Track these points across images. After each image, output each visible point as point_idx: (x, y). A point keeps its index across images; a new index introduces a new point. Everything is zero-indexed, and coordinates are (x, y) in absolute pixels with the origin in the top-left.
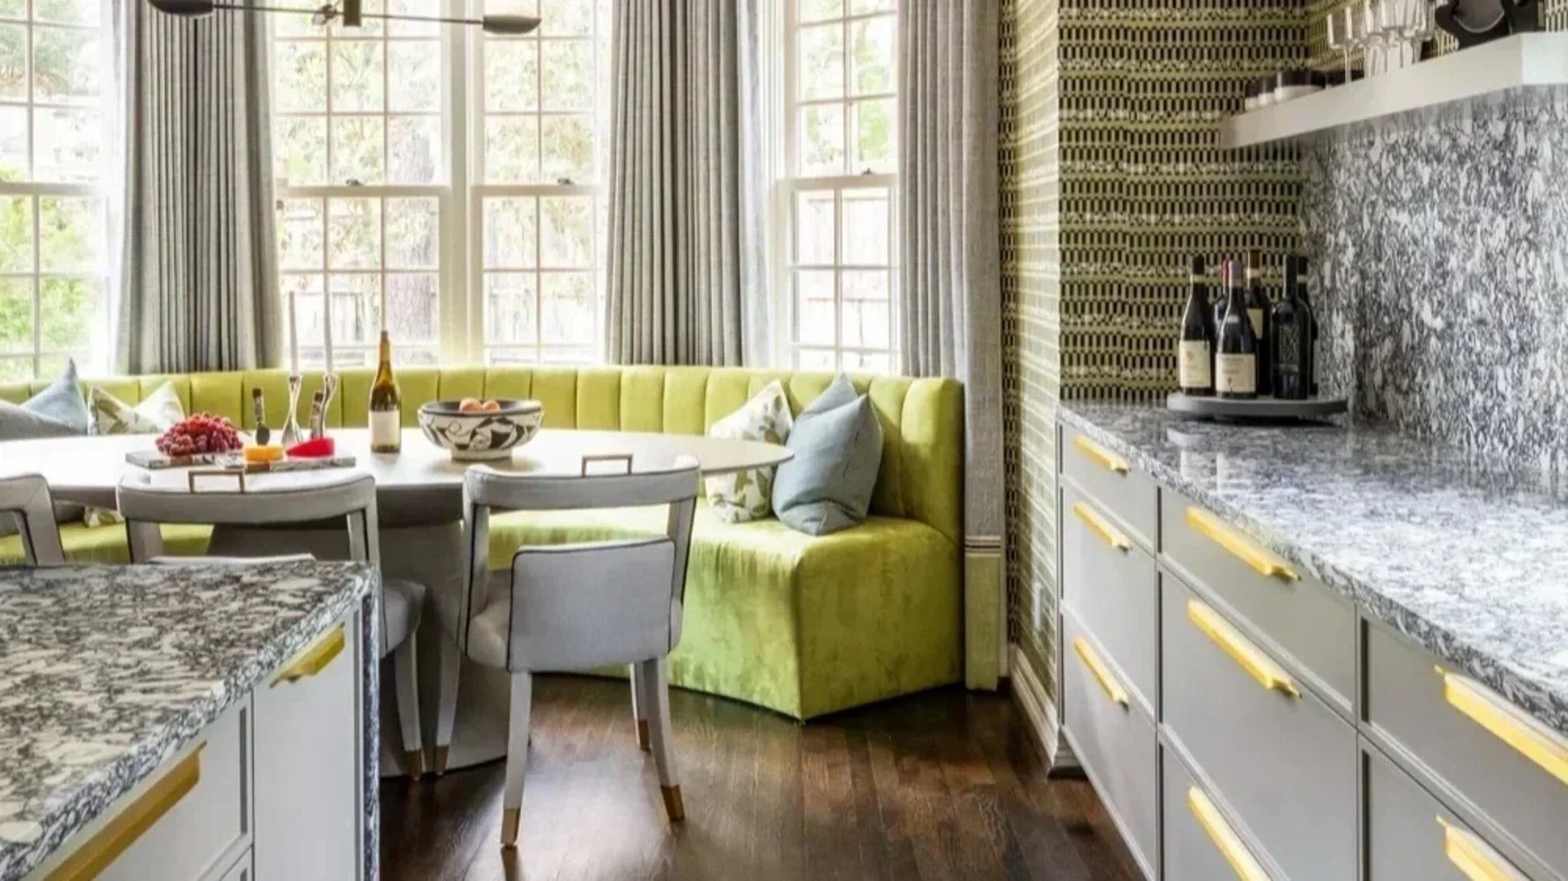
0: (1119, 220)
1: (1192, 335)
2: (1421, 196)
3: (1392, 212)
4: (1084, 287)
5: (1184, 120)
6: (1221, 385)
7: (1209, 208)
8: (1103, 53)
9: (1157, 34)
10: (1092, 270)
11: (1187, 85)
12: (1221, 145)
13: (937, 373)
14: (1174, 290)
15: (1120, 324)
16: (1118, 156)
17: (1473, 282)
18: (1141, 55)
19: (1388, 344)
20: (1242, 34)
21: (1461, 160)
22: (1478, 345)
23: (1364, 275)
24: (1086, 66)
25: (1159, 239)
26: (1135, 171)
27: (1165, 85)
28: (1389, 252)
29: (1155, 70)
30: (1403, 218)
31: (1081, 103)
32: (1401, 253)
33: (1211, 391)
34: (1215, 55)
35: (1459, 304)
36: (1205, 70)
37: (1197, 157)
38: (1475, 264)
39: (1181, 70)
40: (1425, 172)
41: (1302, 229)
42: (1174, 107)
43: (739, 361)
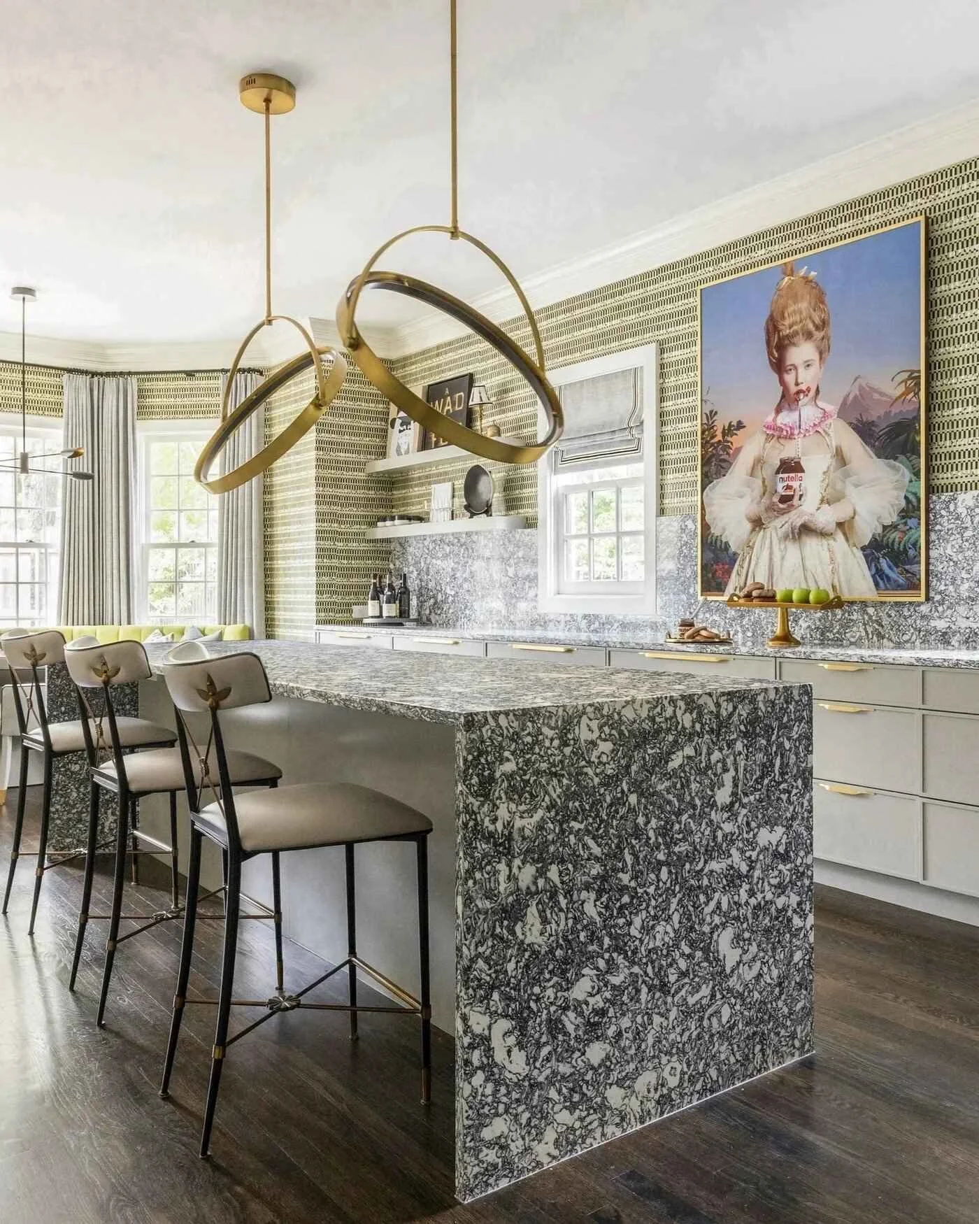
0: (335, 562)
1: (373, 599)
2: (446, 556)
3: (434, 561)
4: (323, 585)
5: (355, 528)
6: (385, 614)
7: (362, 558)
8: (330, 503)
9: (347, 498)
10: (326, 579)
11: (355, 516)
12: (367, 537)
13: (235, 622)
14: (368, 586)
15: (335, 598)
16: (334, 539)
17: (466, 580)
18: (342, 505)
19: (432, 601)
20: (373, 499)
21: (462, 545)
22: (467, 597)
23: (421, 580)
24: (325, 508)
25: (348, 569)
26: (340, 545)
27: (349, 516)
28: (432, 572)
29: (346, 511)
30: (439, 562)
31: (323, 521)
32: (437, 573)
33: (381, 616)
34: (365, 506)
35: (461, 586)
36: (361, 512)
37: (359, 541)
38: (466, 575)
39: (354, 511)
40: (448, 549)
41: (392, 566)
42: (353, 523)
43: (129, 623)
